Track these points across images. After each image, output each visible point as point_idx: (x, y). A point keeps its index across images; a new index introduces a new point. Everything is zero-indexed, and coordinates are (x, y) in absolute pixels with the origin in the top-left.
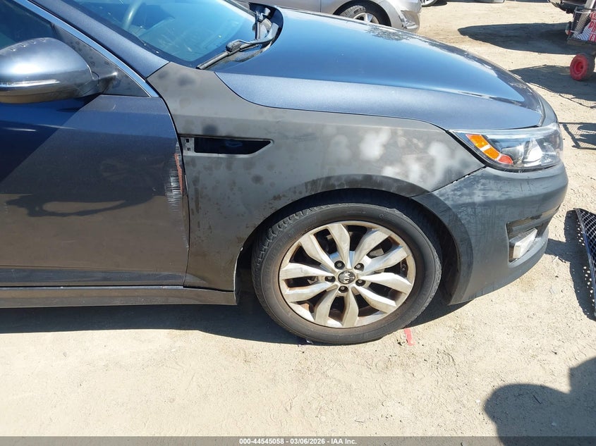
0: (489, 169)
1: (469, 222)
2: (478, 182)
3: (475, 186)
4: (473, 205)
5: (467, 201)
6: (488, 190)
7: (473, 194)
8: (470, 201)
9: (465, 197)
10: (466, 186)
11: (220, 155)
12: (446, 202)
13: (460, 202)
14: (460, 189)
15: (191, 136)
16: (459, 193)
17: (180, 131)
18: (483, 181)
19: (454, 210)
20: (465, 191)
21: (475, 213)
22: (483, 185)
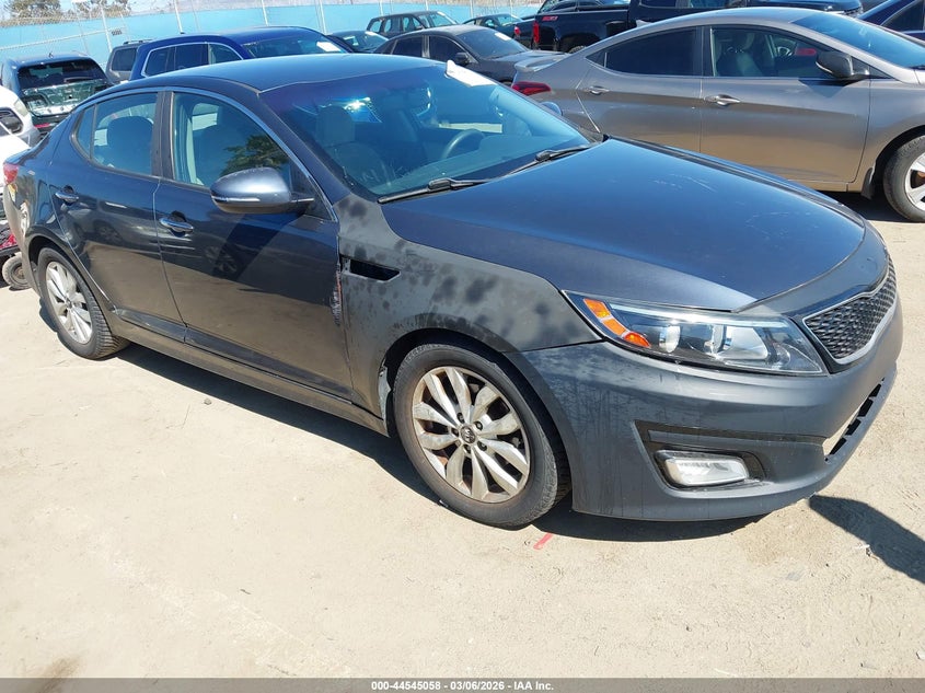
0: (607, 345)
1: (565, 399)
2: (587, 356)
3: (582, 360)
4: (574, 380)
5: (565, 373)
6: (601, 369)
7: (577, 368)
8: (570, 374)
9: (563, 368)
10: (568, 357)
11: (362, 277)
12: (536, 367)
13: (555, 372)
14: (559, 357)
15: (349, 258)
16: (556, 361)
17: (342, 253)
18: (594, 356)
19: (545, 379)
20: (566, 361)
21: (576, 391)
22: (594, 360)
